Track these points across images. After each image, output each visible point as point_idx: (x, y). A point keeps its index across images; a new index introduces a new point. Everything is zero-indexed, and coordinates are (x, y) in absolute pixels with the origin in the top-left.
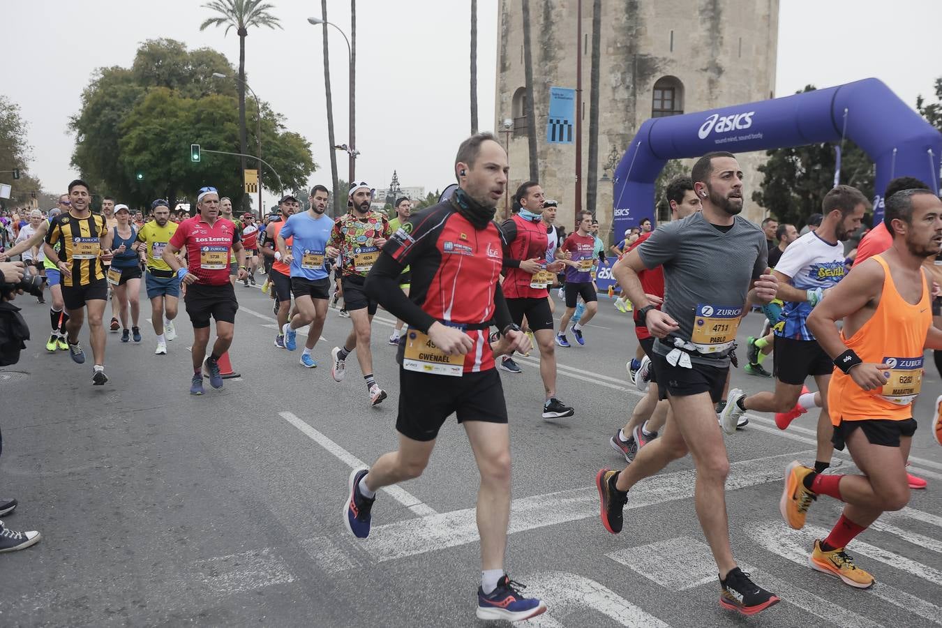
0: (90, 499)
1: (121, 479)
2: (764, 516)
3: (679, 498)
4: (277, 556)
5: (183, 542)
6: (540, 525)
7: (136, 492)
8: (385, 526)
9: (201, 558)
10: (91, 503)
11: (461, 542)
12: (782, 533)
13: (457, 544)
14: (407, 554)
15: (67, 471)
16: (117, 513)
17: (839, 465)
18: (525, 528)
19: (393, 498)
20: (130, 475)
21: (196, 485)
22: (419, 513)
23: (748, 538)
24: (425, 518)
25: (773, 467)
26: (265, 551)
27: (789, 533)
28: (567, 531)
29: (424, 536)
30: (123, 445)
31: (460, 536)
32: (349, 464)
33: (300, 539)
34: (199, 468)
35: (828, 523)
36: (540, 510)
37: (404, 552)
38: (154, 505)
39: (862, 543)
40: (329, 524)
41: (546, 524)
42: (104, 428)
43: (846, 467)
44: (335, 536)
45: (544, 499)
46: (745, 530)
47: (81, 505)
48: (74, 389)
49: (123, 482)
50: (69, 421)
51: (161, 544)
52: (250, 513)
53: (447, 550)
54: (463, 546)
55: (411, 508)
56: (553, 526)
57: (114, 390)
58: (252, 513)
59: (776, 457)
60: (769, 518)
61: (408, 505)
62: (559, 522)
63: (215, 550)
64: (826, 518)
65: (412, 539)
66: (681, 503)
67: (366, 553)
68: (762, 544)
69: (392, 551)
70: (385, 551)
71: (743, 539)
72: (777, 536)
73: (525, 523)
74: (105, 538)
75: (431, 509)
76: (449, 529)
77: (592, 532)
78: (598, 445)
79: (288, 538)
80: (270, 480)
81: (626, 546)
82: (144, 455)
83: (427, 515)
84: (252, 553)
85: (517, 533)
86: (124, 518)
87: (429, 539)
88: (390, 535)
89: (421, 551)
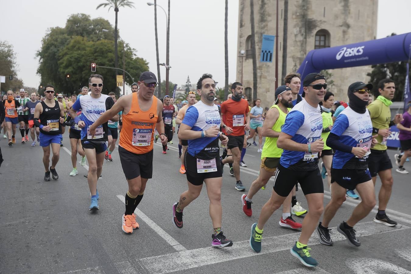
0: (16, 238)
1: (33, 228)
2: (357, 255)
3: (313, 244)
4: (102, 271)
5: (56, 262)
6: (239, 257)
7: (39, 235)
8: (159, 256)
9: (63, 271)
10: (16, 240)
11: (196, 266)
12: (366, 265)
13: (194, 267)
14: (168, 272)
15: (8, 223)
16: (27, 246)
17: (400, 228)
18: (231, 259)
19: (166, 241)
20: (38, 227)
21: (69, 232)
22: (177, 249)
23: (348, 267)
24: (180, 252)
25: (365, 229)
26: (97, 268)
27: (369, 265)
28: (252, 261)
29: (178, 262)
30: (38, 211)
31: (197, 263)
32: (147, 223)
33: (115, 262)
34: (72, 223)
35: (391, 259)
36: (240, 249)
37: (166, 271)
38: (46, 242)
39: (409, 271)
40: (130, 255)
41: (241, 257)
42: (31, 202)
43: (403, 229)
44: (133, 261)
45: (243, 243)
46: (346, 262)
47: (11, 241)
48: (21, 181)
49: (34, 230)
50: (15, 198)
51: (45, 263)
52: (93, 248)
53: (188, 270)
54: (197, 268)
55: (174, 246)
56: (245, 258)
57: (39, 183)
58: (94, 247)
59: (367, 222)
60: (359, 256)
61: (172, 245)
62: (249, 256)
63: (72, 267)
64: (390, 257)
65: (172, 264)
66: (314, 247)
67: (147, 270)
68: (355, 271)
69: (161, 270)
70: (157, 270)
71: (345, 267)
72: (363, 266)
73: (231, 256)
74: (19, 259)
75: (184, 248)
76: (191, 259)
77: (265, 262)
78: (275, 215)
79: (109, 262)
80: (105, 231)
81: (282, 270)
82: (47, 216)
83: (181, 251)
84: (89, 269)
85: (226, 262)
86: (30, 249)
87: (180, 264)
88: (161, 261)
89: (175, 270)
